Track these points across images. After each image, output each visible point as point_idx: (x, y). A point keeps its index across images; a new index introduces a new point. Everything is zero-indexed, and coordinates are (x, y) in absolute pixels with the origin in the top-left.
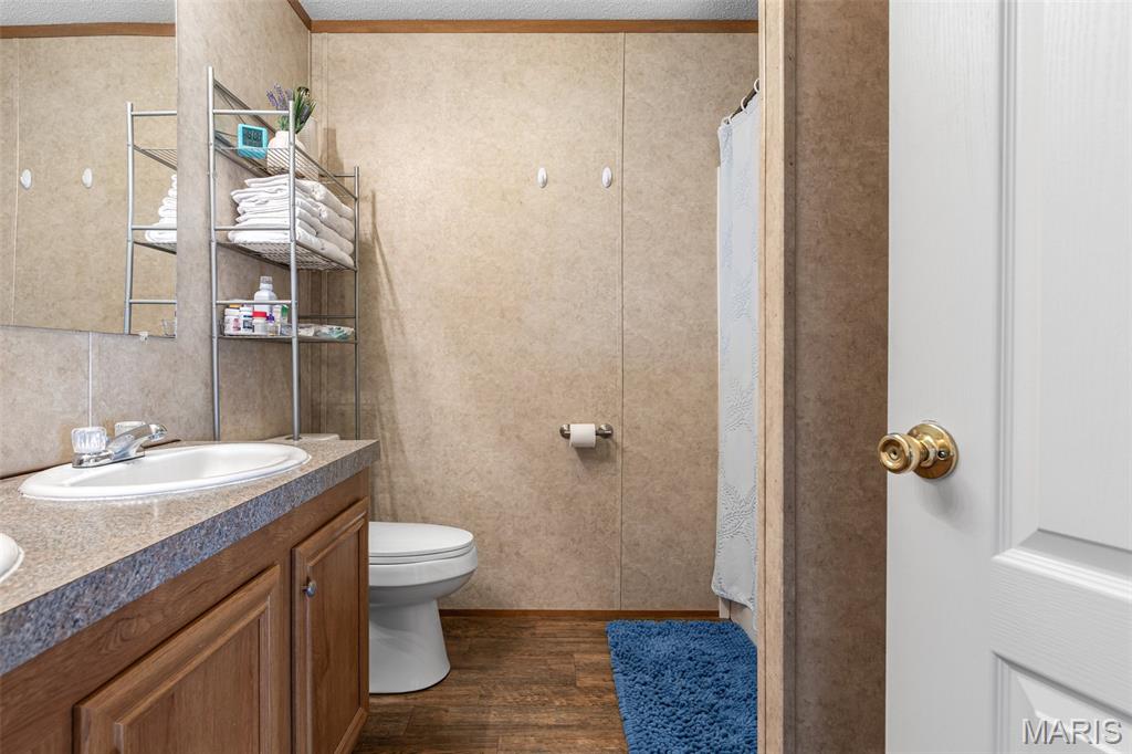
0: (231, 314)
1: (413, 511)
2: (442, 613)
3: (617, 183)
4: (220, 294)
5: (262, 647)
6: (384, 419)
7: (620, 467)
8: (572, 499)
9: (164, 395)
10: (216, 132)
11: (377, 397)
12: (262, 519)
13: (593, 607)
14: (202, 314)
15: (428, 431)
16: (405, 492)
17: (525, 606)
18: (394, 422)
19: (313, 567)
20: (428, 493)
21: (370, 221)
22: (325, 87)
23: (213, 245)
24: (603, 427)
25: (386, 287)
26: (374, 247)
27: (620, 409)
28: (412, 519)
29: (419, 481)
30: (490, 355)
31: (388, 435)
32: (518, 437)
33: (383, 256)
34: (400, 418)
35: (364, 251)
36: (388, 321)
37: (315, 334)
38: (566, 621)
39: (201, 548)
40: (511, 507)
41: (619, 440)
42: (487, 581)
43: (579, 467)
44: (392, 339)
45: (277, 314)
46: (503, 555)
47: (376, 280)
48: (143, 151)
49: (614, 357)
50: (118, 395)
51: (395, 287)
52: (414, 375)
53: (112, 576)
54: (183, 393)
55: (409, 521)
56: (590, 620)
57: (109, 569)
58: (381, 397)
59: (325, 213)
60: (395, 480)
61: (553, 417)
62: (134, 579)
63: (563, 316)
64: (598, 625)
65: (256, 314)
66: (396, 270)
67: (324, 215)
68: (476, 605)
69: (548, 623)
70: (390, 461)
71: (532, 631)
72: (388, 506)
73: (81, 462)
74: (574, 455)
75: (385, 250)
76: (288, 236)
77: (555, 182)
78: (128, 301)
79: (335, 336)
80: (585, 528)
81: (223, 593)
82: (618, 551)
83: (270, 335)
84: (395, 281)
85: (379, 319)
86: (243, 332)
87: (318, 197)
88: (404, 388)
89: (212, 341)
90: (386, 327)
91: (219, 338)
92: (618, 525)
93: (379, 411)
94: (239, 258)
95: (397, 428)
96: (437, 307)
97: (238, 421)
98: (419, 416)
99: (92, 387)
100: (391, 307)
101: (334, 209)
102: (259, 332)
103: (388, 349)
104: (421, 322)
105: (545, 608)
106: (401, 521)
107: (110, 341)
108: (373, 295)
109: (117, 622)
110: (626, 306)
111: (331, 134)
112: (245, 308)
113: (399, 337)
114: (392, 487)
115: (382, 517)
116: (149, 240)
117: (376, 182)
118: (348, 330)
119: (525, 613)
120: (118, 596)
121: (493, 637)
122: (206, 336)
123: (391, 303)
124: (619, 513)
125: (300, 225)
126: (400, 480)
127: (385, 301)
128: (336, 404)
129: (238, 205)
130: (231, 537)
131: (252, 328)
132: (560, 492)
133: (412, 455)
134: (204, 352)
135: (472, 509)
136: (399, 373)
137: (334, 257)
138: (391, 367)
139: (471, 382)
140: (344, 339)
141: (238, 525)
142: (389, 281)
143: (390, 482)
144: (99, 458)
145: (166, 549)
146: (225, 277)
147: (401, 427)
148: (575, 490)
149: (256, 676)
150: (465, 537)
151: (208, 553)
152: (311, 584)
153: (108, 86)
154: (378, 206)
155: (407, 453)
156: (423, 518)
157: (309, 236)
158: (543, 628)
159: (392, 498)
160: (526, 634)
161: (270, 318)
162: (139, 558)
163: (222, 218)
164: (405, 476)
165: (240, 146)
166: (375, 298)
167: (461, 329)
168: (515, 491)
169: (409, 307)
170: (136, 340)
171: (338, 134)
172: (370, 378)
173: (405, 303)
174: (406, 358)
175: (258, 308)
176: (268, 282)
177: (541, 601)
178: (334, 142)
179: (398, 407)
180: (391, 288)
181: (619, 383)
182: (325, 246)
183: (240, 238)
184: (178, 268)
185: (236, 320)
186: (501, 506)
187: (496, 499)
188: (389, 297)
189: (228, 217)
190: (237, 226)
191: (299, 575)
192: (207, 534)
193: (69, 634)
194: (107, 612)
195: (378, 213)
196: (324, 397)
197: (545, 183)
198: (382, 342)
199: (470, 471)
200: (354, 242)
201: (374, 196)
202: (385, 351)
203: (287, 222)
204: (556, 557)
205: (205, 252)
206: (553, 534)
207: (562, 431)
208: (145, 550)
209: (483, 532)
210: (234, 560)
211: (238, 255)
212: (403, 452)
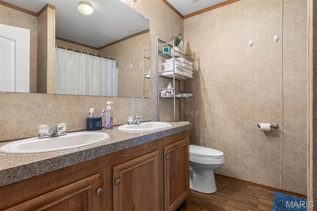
0: (162, 92)
1: (210, 144)
2: (215, 174)
3: (280, 40)
4: (160, 88)
5: (154, 167)
6: (202, 119)
7: (282, 139)
8: (262, 148)
9: (147, 111)
10: (158, 50)
11: (200, 113)
12: (153, 139)
13: (271, 185)
14: (156, 92)
15: (214, 122)
16: (208, 139)
17: (244, 179)
18: (204, 120)
19: (169, 152)
20: (214, 140)
21: (198, 65)
22: (187, 32)
23: (158, 76)
24: (275, 125)
25: (202, 82)
26: (199, 72)
27: (282, 119)
28: (210, 147)
29: (211, 136)
30: (233, 101)
31: (203, 123)
32: (242, 126)
33: (201, 74)
34: (206, 118)
35: (196, 74)
36: (203, 92)
37: (181, 96)
38: (259, 187)
39: (137, 142)
40: (240, 148)
41: (281, 130)
42: (232, 169)
43: (265, 137)
44: (204, 97)
45: (172, 92)
46: (237, 162)
47: (200, 81)
48: (146, 58)
49: (280, 101)
50: (138, 110)
51: (205, 82)
52: (210, 106)
53: (118, 144)
54: (152, 110)
55: (209, 147)
56: (269, 189)
57: (117, 143)
58: (201, 112)
59: (184, 65)
60: (205, 135)
61: (255, 120)
62: (122, 146)
63: (259, 87)
64: (272, 192)
65: (167, 92)
66: (205, 78)
67: (183, 66)
68: (228, 175)
69: (252, 186)
70: (204, 130)
71: (247, 187)
72: (203, 142)
73: (129, 124)
74: (263, 133)
75: (202, 72)
76: (173, 73)
77: (255, 44)
78: (143, 90)
79: (187, 96)
80: (267, 158)
81: (145, 153)
82: (281, 168)
83: (170, 97)
84: (205, 81)
85: (200, 91)
86: (164, 96)
87: (182, 61)
88: (207, 110)
89: (158, 99)
90: (202, 93)
91: (159, 98)
92: (281, 159)
93: (201, 116)
94: (165, 79)
95: (205, 121)
96: (216, 87)
97: (164, 117)
98: (211, 118)
99: (133, 109)
100: (204, 88)
101: (187, 64)
102: (167, 96)
103: (203, 100)
104: (212, 92)
105: (252, 181)
106: (207, 147)
107: (137, 99)
108: (198, 85)
109: (121, 154)
110: (284, 82)
111: (188, 44)
112: (165, 90)
113: (206, 96)
114: (204, 137)
115: (202, 145)
116: (147, 77)
117: (199, 54)
118: (190, 95)
119: (245, 181)
120: (119, 148)
121: (232, 185)
122: (157, 97)
123: (204, 87)
124: (282, 155)
125: (177, 69)
126: (206, 136)
127: (202, 87)
128: (190, 114)
129: (164, 66)
130: (145, 141)
131: (166, 95)
132: (258, 145)
133: (210, 129)
134: (156, 101)
135: (227, 146)
136: (206, 106)
137: (186, 76)
138: (204, 104)
139: (227, 109)
140: (190, 97)
141: (147, 139)
142: (203, 81)
143: (204, 136)
144: (132, 123)
145: (129, 141)
146: (161, 84)
147: (206, 121)
148: (263, 145)
149: (152, 173)
150: (221, 154)
151: (139, 144)
152: (168, 156)
153: (144, 44)
154: (200, 61)
155: (208, 128)
156: (213, 147)
157: (179, 72)
158: (250, 187)
159: (204, 140)
160: (244, 188)
161: (170, 93)
162: (123, 142)
163: (160, 70)
164: (207, 134)
165: (164, 53)
166: (200, 86)
167: (224, 93)
168: (241, 143)
169: (209, 87)
170: (142, 99)
171: (190, 44)
172: (198, 108)
173: (207, 86)
174: (208, 102)
175: (168, 90)
176: (170, 84)
177: (250, 179)
178: (189, 46)
179: (206, 115)
180: (204, 83)
181: (282, 110)
182: (184, 74)
183: (164, 74)
184: (150, 82)
185: (163, 94)
186: (236, 147)
187: (235, 145)
188: (203, 85)
189: (162, 70)
190: (163, 71)
191: (165, 153)
192: (139, 140)
193: (110, 153)
194: (117, 151)
195: (200, 63)
196: (187, 112)
197: (251, 45)
198: (201, 97)
199: (227, 135)
200: (193, 71)
201: (199, 58)
202: (202, 100)
203: (172, 69)
204: (256, 166)
205: (156, 78)
206: (255, 158)
207: (258, 125)
208: (125, 140)
209: (231, 154)
210: (148, 147)
211: (164, 78)
212: (207, 128)
